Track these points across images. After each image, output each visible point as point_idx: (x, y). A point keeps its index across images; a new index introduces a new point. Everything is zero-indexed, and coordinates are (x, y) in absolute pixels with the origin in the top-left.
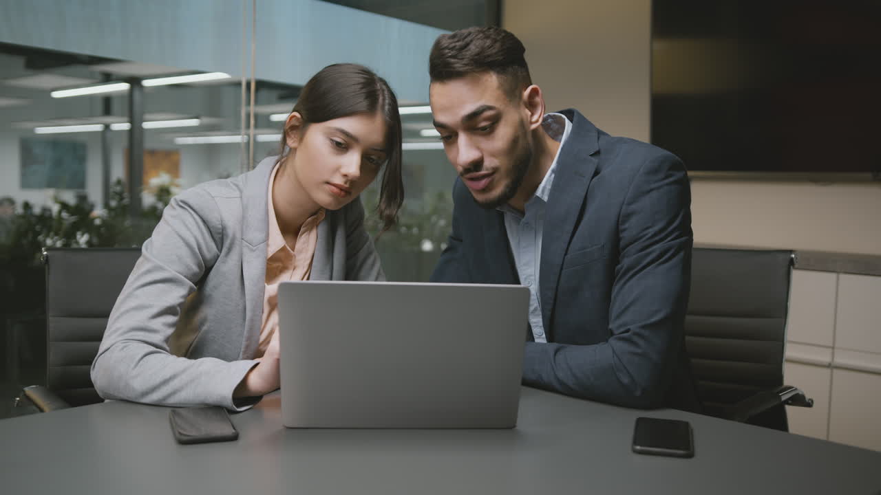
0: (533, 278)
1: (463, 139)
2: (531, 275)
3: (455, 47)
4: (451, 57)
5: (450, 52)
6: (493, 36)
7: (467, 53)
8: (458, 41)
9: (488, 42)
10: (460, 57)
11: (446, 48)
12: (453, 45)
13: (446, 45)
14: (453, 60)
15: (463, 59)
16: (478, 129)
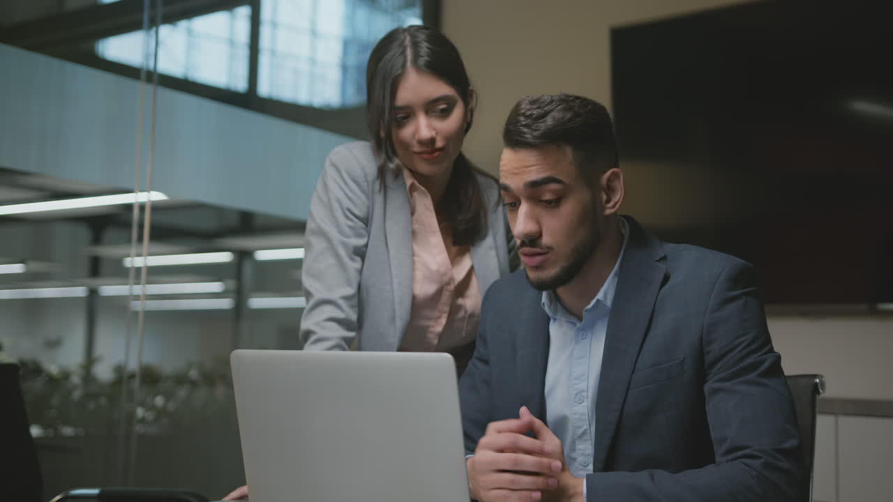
0: (585, 394)
1: (524, 208)
2: (583, 391)
3: (531, 115)
4: (525, 126)
5: (524, 121)
6: (576, 109)
7: (542, 125)
8: (538, 108)
9: (569, 115)
10: (534, 128)
11: (524, 115)
12: (529, 112)
13: (523, 111)
14: (525, 130)
15: (536, 130)
16: (542, 201)
